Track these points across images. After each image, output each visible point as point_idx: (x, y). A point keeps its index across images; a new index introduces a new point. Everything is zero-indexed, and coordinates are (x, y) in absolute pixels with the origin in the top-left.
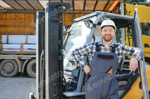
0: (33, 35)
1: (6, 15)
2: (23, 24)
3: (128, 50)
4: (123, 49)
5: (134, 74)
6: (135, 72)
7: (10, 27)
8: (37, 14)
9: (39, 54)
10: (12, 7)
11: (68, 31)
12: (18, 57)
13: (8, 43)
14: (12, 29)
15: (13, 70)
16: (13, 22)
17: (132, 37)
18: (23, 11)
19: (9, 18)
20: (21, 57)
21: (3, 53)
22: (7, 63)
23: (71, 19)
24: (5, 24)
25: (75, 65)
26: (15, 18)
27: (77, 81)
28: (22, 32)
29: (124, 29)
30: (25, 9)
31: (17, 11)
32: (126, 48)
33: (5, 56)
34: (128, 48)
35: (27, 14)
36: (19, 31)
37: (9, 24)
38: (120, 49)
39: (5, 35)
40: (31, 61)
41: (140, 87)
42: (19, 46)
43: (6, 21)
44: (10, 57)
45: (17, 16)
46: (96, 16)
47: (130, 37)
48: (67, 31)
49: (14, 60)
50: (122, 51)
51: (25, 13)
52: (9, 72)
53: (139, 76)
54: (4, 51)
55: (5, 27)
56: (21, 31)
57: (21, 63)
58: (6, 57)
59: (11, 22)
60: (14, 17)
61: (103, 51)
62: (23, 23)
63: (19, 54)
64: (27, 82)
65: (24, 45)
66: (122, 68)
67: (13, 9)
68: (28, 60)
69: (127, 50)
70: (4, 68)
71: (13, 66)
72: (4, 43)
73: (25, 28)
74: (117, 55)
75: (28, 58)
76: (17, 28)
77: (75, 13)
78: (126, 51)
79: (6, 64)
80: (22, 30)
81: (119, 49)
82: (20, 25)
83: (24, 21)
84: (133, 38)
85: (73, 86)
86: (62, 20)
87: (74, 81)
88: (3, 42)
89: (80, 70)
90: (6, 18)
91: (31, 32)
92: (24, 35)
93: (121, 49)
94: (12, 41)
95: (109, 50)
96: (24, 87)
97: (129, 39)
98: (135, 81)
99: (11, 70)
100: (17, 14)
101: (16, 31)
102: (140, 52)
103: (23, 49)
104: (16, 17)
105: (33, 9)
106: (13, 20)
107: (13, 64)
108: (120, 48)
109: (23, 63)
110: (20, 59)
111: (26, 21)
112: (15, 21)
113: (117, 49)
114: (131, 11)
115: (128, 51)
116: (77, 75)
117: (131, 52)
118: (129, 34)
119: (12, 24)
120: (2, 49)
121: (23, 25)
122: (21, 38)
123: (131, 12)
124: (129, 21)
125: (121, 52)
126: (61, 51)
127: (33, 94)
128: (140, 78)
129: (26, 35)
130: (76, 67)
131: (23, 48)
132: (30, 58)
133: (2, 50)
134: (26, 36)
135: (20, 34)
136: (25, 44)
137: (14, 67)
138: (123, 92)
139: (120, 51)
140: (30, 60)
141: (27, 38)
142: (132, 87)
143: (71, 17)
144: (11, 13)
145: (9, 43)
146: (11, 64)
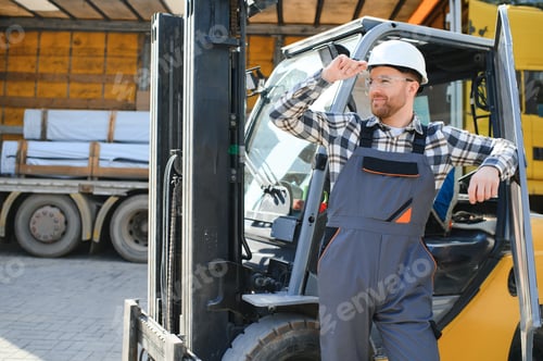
0: (135, 110)
1: (39, 38)
2: (99, 71)
3: (471, 145)
4: (453, 141)
5: (492, 242)
6: (494, 237)
7: (53, 82)
8: (156, 24)
9: (158, 164)
10: (62, 9)
11: (260, 90)
12: (80, 185)
13: (43, 138)
14: (61, 89)
15: (64, 234)
16: (62, 63)
17: (489, 113)
18: (100, 23)
19: (51, 47)
20: (92, 187)
21: (29, 171)
22: (42, 206)
23: (269, 57)
24: (34, 71)
25: (283, 202)
26: (71, 49)
27: (292, 258)
28: (94, 99)
29: (459, 83)
30: (107, 19)
31: (79, 24)
32: (463, 137)
33: (34, 182)
34: (471, 138)
35: (112, 36)
36: (83, 96)
37: (51, 69)
38: (441, 143)
39: (34, 107)
40: (126, 202)
41: (509, 286)
42: (83, 150)
43: (37, 61)
44: (51, 185)
45: (78, 43)
46: (360, 35)
47: (479, 112)
48: (257, 86)
49: (68, 195)
50: (451, 150)
51: (107, 32)
52: (50, 238)
53: (508, 248)
54: (32, 166)
55: (36, 82)
56: (91, 95)
57: (91, 208)
58: (38, 185)
59: (56, 63)
60: (68, 46)
61: (381, 147)
62: (98, 66)
63: (85, 178)
64: (112, 275)
65: (103, 145)
66: (448, 223)
67: (63, 15)
68: (116, 199)
69: (467, 147)
70: (31, 226)
71: (62, 218)
72: (30, 137)
73: (106, 86)
74: (432, 161)
75: (115, 192)
76: (77, 87)
77: (284, 36)
78: (464, 149)
79: (39, 211)
80: (95, 92)
81: (438, 141)
82: (88, 74)
83: (101, 60)
84: (490, 116)
85: (276, 276)
86: (241, 45)
87: (281, 260)
88: (27, 134)
89: (302, 218)
90: (38, 50)
91: (126, 100)
92: (103, 109)
93: (446, 141)
94: (58, 130)
95: (404, 143)
96: (101, 291)
97: (478, 120)
98: (493, 266)
99: (56, 233)
100: (77, 36)
101: (73, 96)
102: (513, 152)
103: (99, 159)
104: (74, 46)
105: (134, 17)
106: (63, 55)
107: (62, 212)
108: (442, 140)
109: (99, 208)
110: (89, 196)
111: (108, 59)
112: (70, 61)
113: (432, 143)
114: (489, 29)
115: (469, 150)
116: (290, 238)
117: (480, 152)
118: (477, 100)
119: (61, 70)
120: (26, 157)
121: (99, 75)
122: (92, 122)
123: (486, 30)
124: (479, 55)
125: (444, 150)
126: (238, 152)
127: (137, 302)
128: (511, 257)
129: (108, 109)
130: (288, 211)
131: (98, 155)
132: (122, 193)
133: (25, 162)
134: (110, 112)
135: (87, 108)
136: (104, 141)
137: (66, 223)
138: (450, 302)
139: (442, 148)
140: (121, 200)
141: (112, 119)
142: (482, 287)
143: (271, 48)
144: (57, 30)
145: (49, 136)
146: (55, 211)
